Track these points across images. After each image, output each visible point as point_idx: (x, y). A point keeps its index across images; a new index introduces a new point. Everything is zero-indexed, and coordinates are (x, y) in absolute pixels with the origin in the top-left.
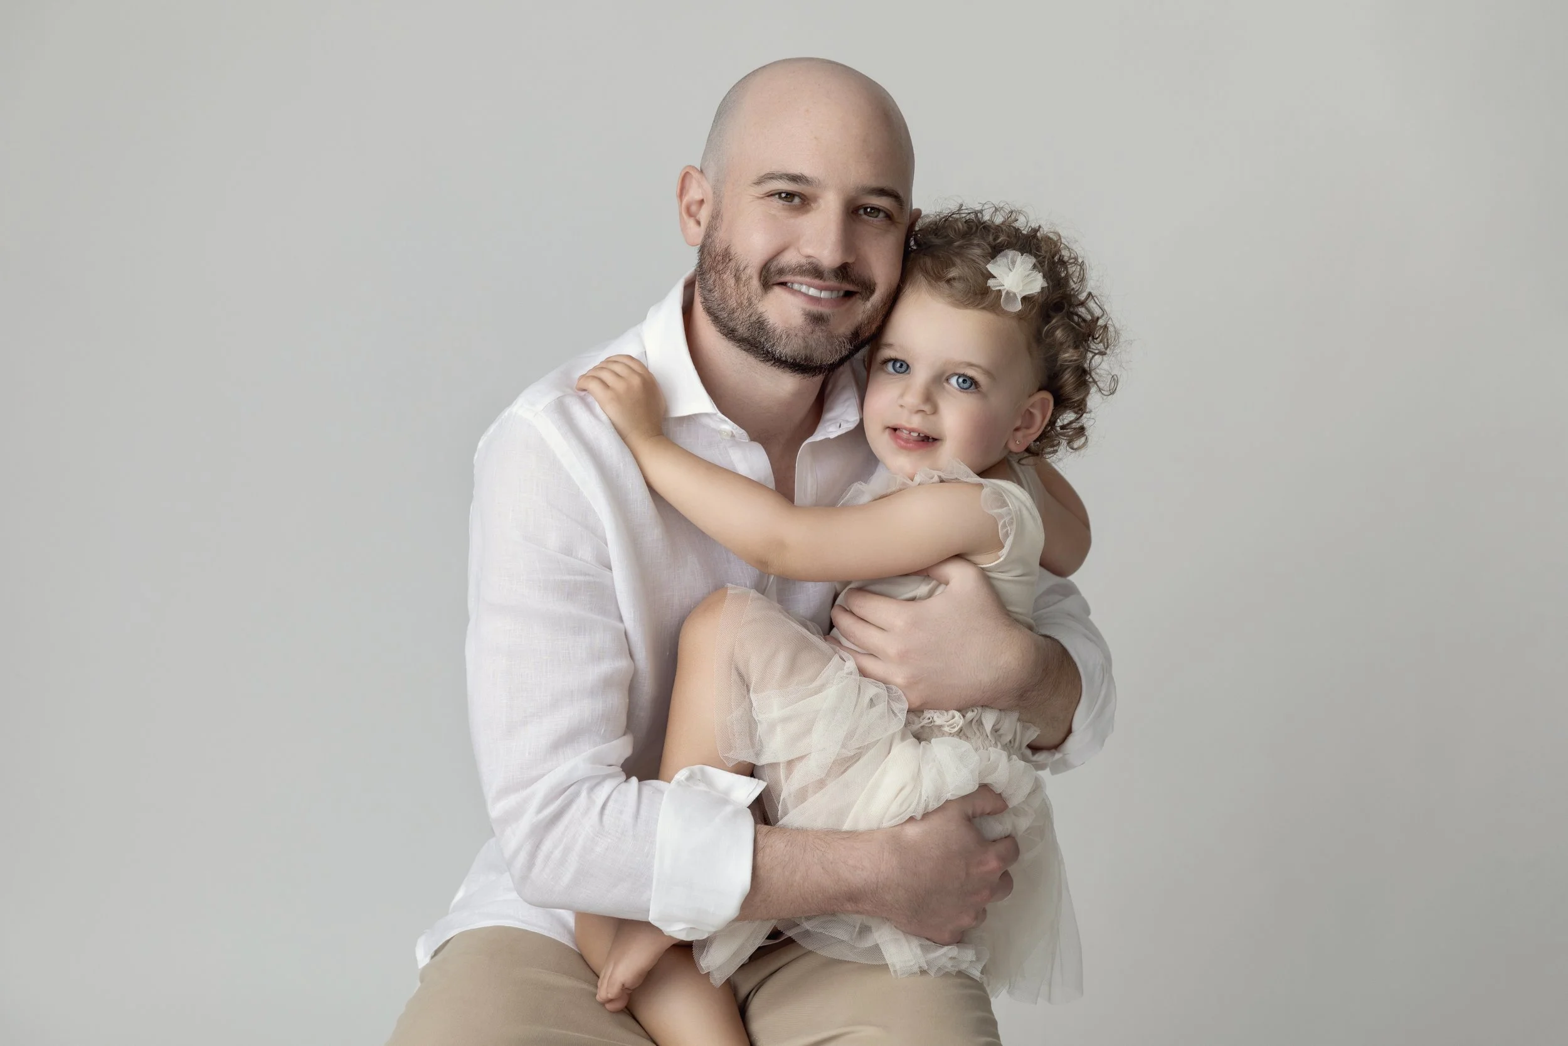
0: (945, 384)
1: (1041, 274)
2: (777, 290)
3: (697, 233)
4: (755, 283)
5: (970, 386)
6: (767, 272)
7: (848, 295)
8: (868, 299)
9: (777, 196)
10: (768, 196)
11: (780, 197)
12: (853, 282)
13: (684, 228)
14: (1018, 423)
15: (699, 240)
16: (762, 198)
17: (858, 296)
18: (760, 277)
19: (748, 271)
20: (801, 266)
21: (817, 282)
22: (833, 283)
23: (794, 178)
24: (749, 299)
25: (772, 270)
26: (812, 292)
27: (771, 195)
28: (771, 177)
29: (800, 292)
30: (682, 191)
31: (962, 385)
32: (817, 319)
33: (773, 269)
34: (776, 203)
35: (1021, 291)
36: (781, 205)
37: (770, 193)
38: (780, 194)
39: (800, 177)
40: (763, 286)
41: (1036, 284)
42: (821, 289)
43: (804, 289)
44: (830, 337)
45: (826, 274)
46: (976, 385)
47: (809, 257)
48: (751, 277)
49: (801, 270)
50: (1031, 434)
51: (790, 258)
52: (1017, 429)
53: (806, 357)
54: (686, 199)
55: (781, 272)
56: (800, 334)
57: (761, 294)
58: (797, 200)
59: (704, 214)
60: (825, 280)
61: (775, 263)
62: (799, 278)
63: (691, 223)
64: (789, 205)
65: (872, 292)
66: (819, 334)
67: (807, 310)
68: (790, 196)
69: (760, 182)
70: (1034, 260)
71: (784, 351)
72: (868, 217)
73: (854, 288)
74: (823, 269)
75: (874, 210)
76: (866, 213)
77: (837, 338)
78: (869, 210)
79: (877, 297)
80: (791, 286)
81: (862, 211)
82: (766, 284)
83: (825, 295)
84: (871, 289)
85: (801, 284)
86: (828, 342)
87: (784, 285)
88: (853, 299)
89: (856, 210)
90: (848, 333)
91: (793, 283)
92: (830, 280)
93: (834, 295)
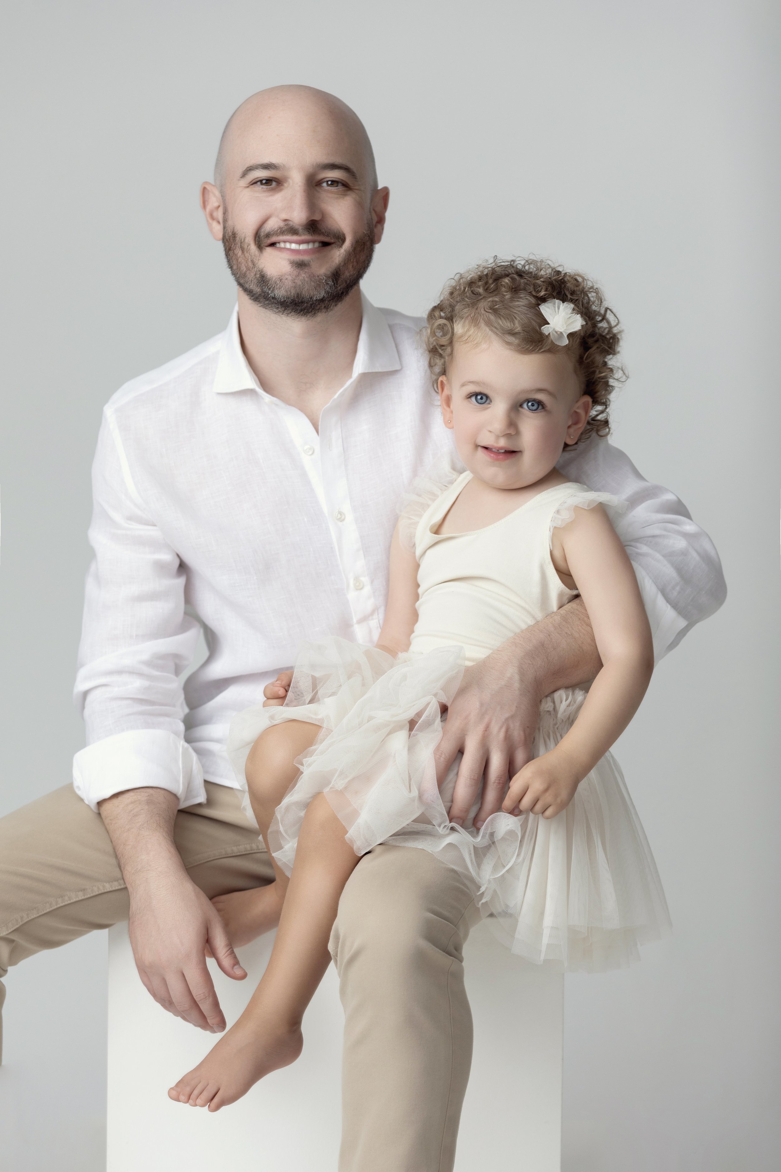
0: (520, 409)
1: (579, 315)
2: (269, 250)
3: (218, 229)
4: (253, 248)
5: (538, 408)
6: (259, 237)
7: (325, 244)
8: (341, 246)
9: (259, 183)
10: (252, 184)
11: (262, 184)
12: (323, 234)
13: (210, 225)
14: (570, 423)
15: (221, 235)
16: (248, 187)
17: (333, 246)
18: (255, 243)
19: (247, 241)
20: (281, 228)
21: (295, 238)
22: (306, 237)
23: (267, 167)
24: (252, 261)
25: (262, 236)
26: (294, 246)
27: (254, 183)
28: (250, 169)
29: (285, 248)
30: (204, 206)
31: (531, 407)
32: (300, 265)
33: (262, 234)
34: (259, 187)
35: (565, 330)
36: (260, 188)
37: (254, 181)
38: (261, 181)
39: (270, 164)
40: (259, 248)
41: (577, 323)
42: (300, 243)
43: (288, 245)
44: (312, 276)
45: (301, 231)
46: (542, 405)
47: (285, 220)
48: (249, 245)
49: (282, 232)
50: (580, 428)
51: (273, 224)
52: (569, 427)
53: (298, 294)
54: (209, 208)
55: (268, 235)
56: (290, 278)
57: (258, 255)
58: (274, 184)
59: (219, 214)
60: (300, 235)
61: (262, 230)
62: (282, 238)
63: (214, 224)
64: (267, 188)
65: (343, 240)
66: (303, 275)
67: (292, 260)
68: (268, 181)
69: (244, 175)
70: (572, 306)
71: (280, 293)
72: (329, 188)
73: (326, 239)
74: (297, 227)
75: (334, 183)
76: (328, 185)
77: (318, 276)
78: (329, 183)
79: (347, 244)
80: (278, 245)
81: (325, 184)
82: (260, 247)
83: (303, 247)
84: (340, 238)
85: (285, 242)
86: (311, 280)
87: (273, 245)
88: (329, 248)
89: (319, 183)
90: (329, 273)
91: (279, 243)
92: (304, 234)
93: (311, 246)
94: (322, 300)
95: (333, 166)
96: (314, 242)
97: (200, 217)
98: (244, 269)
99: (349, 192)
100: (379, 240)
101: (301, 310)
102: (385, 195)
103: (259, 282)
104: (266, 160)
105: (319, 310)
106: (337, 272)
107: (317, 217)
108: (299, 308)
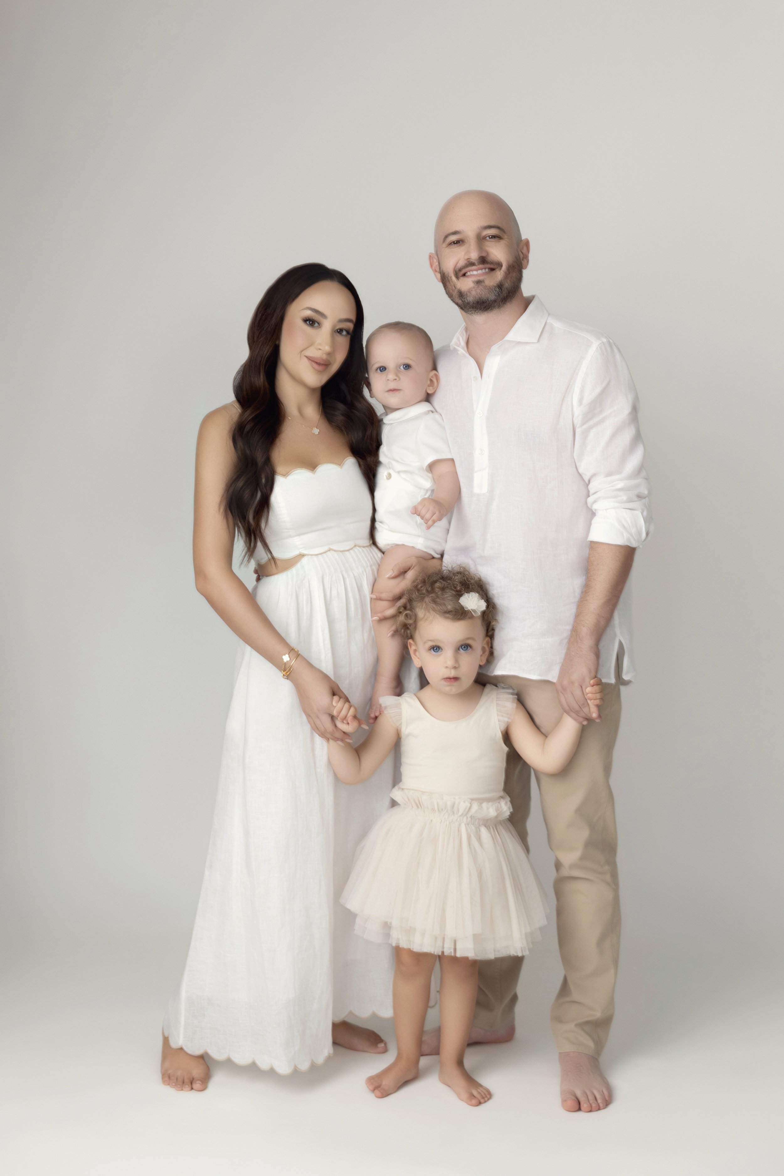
2: (463, 278)
3: (439, 276)
4: (454, 278)
6: (456, 271)
7: (492, 270)
8: (501, 269)
9: (452, 244)
11: (454, 244)
12: (489, 264)
13: (435, 275)
15: (440, 278)
16: (447, 247)
17: (496, 269)
18: (455, 275)
19: (452, 276)
20: (466, 264)
21: (474, 267)
22: (481, 266)
23: (455, 234)
24: (456, 285)
26: (475, 273)
27: (450, 244)
28: (446, 237)
29: (471, 275)
31: (464, 649)
32: (480, 282)
33: (458, 270)
36: (454, 246)
38: (453, 242)
39: (457, 232)
42: (477, 270)
43: (471, 273)
44: (486, 287)
45: (476, 263)
47: (469, 259)
49: (467, 266)
51: (462, 263)
53: (479, 298)
54: (433, 268)
55: (460, 270)
56: (474, 290)
57: (458, 282)
58: (460, 242)
59: (438, 268)
60: (477, 266)
61: (457, 267)
62: (467, 269)
63: (437, 273)
64: (457, 245)
65: (502, 266)
66: (482, 288)
67: (475, 280)
68: (457, 241)
69: (446, 240)
71: (470, 299)
72: (490, 239)
73: (492, 266)
74: (474, 261)
75: (494, 237)
76: (490, 238)
77: (489, 287)
78: (490, 237)
79: (504, 267)
80: (467, 275)
81: (488, 238)
82: (457, 277)
83: (480, 272)
84: (500, 265)
85: (469, 271)
86: (485, 289)
87: (464, 275)
88: (494, 271)
89: (484, 238)
90: (495, 285)
91: (467, 272)
92: (478, 265)
93: (484, 271)
94: (495, 301)
95: (490, 227)
96: (485, 269)
97: (431, 272)
98: (451, 291)
99: (501, 240)
100: (526, 268)
101: (484, 308)
102: (527, 243)
103: (459, 296)
104: (453, 230)
105: (494, 307)
106: (501, 284)
107: (484, 254)
108: (483, 307)
